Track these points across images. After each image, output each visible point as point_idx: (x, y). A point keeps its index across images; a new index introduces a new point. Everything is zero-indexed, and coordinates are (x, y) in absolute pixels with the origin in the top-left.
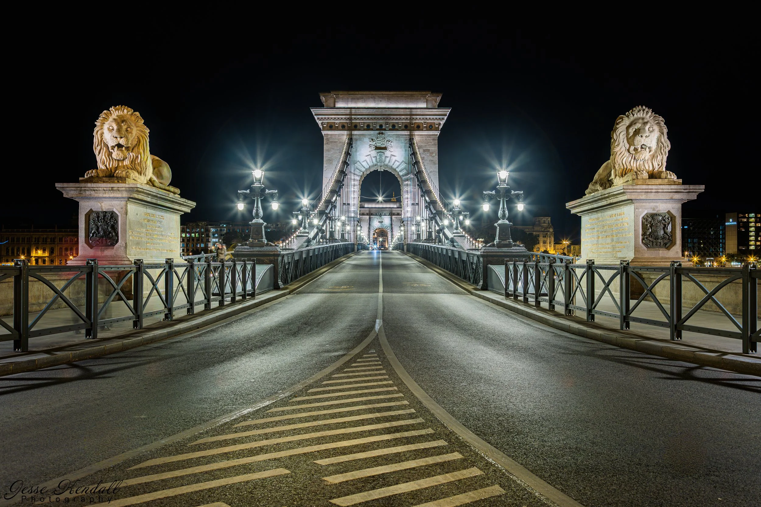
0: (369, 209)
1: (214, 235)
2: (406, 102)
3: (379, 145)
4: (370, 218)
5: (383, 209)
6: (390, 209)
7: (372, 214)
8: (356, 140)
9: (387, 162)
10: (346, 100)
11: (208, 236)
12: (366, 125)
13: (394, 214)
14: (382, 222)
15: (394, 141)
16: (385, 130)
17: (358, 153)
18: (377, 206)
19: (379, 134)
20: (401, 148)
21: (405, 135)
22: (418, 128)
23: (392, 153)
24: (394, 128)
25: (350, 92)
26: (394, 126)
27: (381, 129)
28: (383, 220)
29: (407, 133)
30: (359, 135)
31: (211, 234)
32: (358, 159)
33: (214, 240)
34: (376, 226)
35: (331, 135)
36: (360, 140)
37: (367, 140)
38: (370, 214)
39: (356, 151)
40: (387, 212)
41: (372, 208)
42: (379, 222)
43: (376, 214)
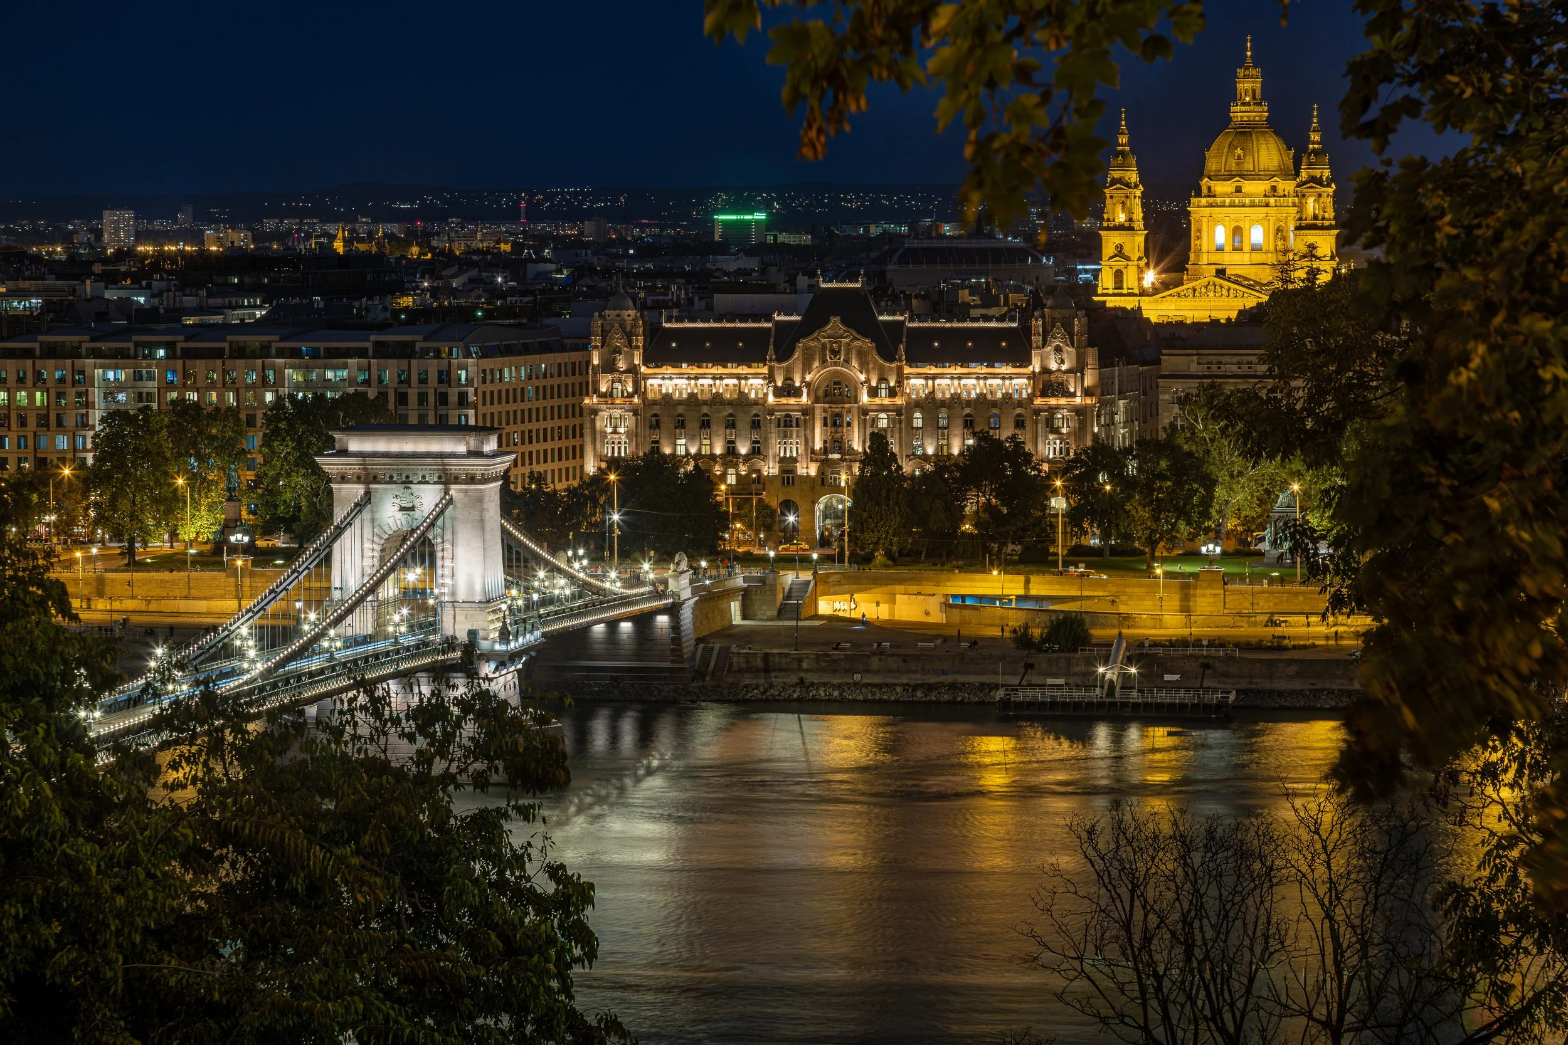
0: (359, 460)
4: (366, 493)
5: (411, 461)
6: (439, 461)
7: (375, 480)
11: (84, 402)
13: (456, 480)
14: (412, 509)
18: (395, 448)
28: (417, 503)
31: (96, 395)
34: (391, 521)
38: (369, 478)
40: (429, 470)
41: (375, 455)
42: (402, 509)
43: (391, 477)
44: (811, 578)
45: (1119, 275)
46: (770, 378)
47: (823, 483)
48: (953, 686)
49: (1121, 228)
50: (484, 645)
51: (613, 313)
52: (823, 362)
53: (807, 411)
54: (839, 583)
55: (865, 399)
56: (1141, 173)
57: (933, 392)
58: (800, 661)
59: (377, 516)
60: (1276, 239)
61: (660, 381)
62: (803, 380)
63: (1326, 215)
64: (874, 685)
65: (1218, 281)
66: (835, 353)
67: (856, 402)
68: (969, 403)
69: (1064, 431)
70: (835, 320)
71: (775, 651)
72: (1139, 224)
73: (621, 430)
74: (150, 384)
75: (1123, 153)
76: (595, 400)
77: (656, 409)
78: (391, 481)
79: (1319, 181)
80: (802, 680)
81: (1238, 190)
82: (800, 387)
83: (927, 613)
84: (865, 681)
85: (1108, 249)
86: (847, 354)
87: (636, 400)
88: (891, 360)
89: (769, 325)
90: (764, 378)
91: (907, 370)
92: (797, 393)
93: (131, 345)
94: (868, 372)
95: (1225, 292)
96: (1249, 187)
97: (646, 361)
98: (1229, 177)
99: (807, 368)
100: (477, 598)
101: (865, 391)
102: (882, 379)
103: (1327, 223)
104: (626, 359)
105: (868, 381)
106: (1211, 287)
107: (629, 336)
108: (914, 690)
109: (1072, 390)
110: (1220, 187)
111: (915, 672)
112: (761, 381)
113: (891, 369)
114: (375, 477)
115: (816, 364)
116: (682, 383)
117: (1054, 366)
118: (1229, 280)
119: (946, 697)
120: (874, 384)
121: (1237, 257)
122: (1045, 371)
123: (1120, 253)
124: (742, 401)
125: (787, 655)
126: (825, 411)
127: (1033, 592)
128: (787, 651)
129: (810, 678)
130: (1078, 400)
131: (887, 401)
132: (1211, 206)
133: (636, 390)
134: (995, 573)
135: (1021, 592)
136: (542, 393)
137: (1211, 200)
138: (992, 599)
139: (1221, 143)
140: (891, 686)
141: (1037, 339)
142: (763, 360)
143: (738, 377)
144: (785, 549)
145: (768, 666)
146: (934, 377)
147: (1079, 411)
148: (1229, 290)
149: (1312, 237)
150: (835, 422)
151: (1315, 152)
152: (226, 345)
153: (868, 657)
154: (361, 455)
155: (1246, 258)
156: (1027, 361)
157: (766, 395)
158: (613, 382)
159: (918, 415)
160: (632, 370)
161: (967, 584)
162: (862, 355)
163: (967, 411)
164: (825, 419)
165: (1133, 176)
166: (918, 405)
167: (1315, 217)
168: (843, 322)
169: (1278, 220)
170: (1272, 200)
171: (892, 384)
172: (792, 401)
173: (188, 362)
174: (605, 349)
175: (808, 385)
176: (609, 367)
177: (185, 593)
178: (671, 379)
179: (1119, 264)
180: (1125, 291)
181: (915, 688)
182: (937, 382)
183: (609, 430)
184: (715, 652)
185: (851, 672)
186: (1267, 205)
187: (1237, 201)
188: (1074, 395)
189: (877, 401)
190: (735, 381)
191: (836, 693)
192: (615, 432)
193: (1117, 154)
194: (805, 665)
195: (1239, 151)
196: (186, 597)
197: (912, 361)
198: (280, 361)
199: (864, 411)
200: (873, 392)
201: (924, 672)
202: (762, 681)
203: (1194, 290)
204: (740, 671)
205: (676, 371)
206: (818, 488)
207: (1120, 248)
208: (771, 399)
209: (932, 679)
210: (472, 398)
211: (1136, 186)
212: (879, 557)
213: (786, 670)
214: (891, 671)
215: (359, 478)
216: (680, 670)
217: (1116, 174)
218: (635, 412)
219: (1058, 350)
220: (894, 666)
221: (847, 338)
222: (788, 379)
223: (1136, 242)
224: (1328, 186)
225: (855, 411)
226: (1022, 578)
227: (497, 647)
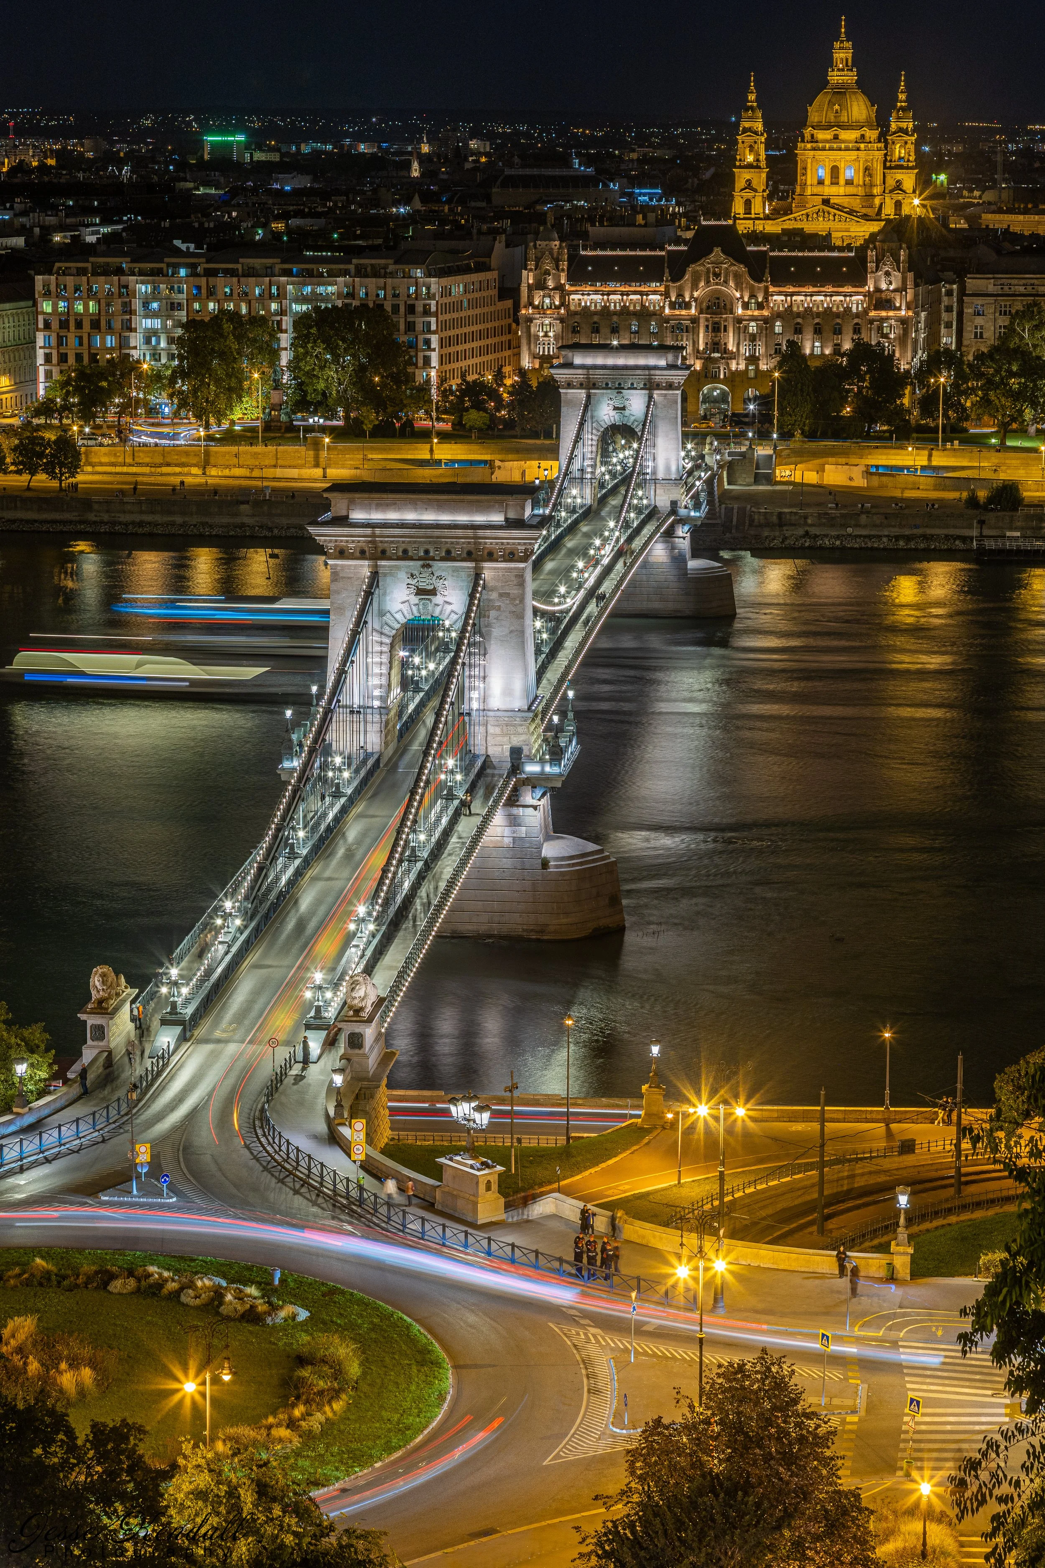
0: (584, 372)
1: (146, 305)
2: (469, 512)
3: (422, 585)
4: (589, 397)
5: (625, 372)
6: (647, 372)
7: (595, 386)
8: (385, 575)
9: (436, 614)
10: (367, 508)
11: (128, 310)
12: (401, 550)
13: (658, 387)
14: (624, 408)
15: (449, 578)
16: (433, 559)
17: (388, 598)
18: (610, 361)
19: (423, 566)
20: (462, 589)
21: (468, 568)
22: (491, 557)
23: (446, 599)
24: (448, 556)
25: (372, 496)
26: (448, 552)
27: (427, 559)
28: (627, 403)
29: (471, 565)
30: (389, 567)
31: (137, 304)
32: (388, 608)
33: (148, 323)
34: (606, 418)
35: (342, 566)
36: (391, 575)
37: (403, 575)
38: (589, 385)
39: (385, 594)
40: (638, 379)
41: (595, 367)
42: (615, 408)
43: (607, 384)
44: (771, 452)
45: (748, 203)
46: (666, 295)
47: (706, 376)
48: (925, 537)
49: (750, 166)
50: (683, 512)
51: (544, 243)
52: (708, 282)
53: (695, 320)
54: (789, 456)
55: (740, 311)
56: (764, 125)
57: (791, 306)
58: (806, 518)
59: (595, 414)
60: (864, 176)
61: (580, 297)
62: (692, 296)
63: (911, 159)
64: (865, 537)
65: (827, 208)
66: (717, 275)
67: (731, 313)
68: (818, 315)
69: (892, 336)
70: (717, 250)
71: (786, 510)
72: (763, 164)
73: (551, 334)
74: (180, 296)
75: (752, 108)
76: (530, 311)
77: (577, 318)
78: (607, 387)
79: (905, 132)
80: (807, 533)
81: (836, 137)
82: (690, 302)
83: (851, 479)
84: (856, 533)
85: (740, 183)
86: (726, 276)
87: (562, 311)
88: (759, 280)
89: (663, 253)
90: (661, 295)
91: (771, 289)
92: (687, 306)
93: (163, 266)
94: (742, 291)
95: (831, 217)
96: (845, 135)
97: (570, 279)
98: (829, 127)
99: (695, 287)
100: (673, 477)
101: (740, 304)
102: (753, 296)
103: (911, 164)
104: (554, 279)
105: (742, 297)
106: (821, 214)
107: (557, 261)
108: (897, 540)
109: (898, 305)
110: (821, 135)
111: (894, 526)
112: (658, 297)
113: (759, 288)
114: (594, 384)
115: (702, 284)
116: (598, 297)
117: (884, 286)
118: (833, 208)
119: (922, 546)
120: (746, 300)
121: (834, 190)
122: (878, 290)
123: (749, 185)
124: (644, 314)
125: (796, 514)
126: (707, 320)
127: (934, 463)
128: (794, 510)
129: (814, 531)
130: (903, 313)
131: (756, 313)
132: (814, 149)
133: (562, 304)
134: (910, 449)
135: (925, 463)
136: (472, 304)
137: (814, 145)
138: (901, 468)
139: (821, 99)
140: (879, 537)
141: (871, 266)
142: (661, 280)
143: (641, 293)
144: (695, 427)
145: (782, 522)
146: (792, 294)
147: (903, 321)
148: (835, 215)
149: (899, 175)
150: (716, 329)
151: (902, 108)
152: (239, 266)
153: (859, 515)
154: (583, 367)
155: (841, 190)
156: (864, 283)
157: (664, 307)
158: (544, 296)
159: (778, 323)
160: (559, 288)
161: (884, 457)
162: (737, 277)
163: (817, 320)
164: (707, 326)
165: (759, 126)
166: (779, 316)
167: (900, 158)
168: (723, 251)
169: (866, 161)
170: (862, 146)
171: (760, 300)
172: (684, 312)
173: (210, 279)
174: (538, 271)
175: (696, 300)
176: (540, 285)
177: (273, 462)
178: (589, 295)
179: (748, 194)
180: (753, 216)
181: (897, 538)
182: (794, 298)
183: (541, 334)
184: (735, 511)
185: (845, 526)
186: (858, 149)
187: (835, 146)
188: (899, 309)
189: (749, 313)
190: (639, 297)
191: (838, 543)
192: (546, 335)
193: (747, 109)
194: (809, 521)
195: (837, 107)
196: (275, 466)
197: (775, 283)
198: (283, 279)
199: (739, 320)
200: (746, 306)
201: (901, 526)
202: (777, 534)
203: (808, 216)
204: (760, 526)
205: (593, 288)
206: (703, 379)
207: (749, 182)
208: (667, 311)
209: (907, 532)
210: (433, 309)
211: (762, 135)
212: (798, 434)
213: (794, 525)
214: (875, 526)
215: (581, 384)
216: (714, 525)
217: (747, 125)
218: (562, 320)
219: (887, 274)
220: (878, 522)
221: (727, 264)
222: (680, 295)
223: (760, 179)
224: (912, 135)
225: (731, 321)
226: (926, 452)
227: (692, 514)
